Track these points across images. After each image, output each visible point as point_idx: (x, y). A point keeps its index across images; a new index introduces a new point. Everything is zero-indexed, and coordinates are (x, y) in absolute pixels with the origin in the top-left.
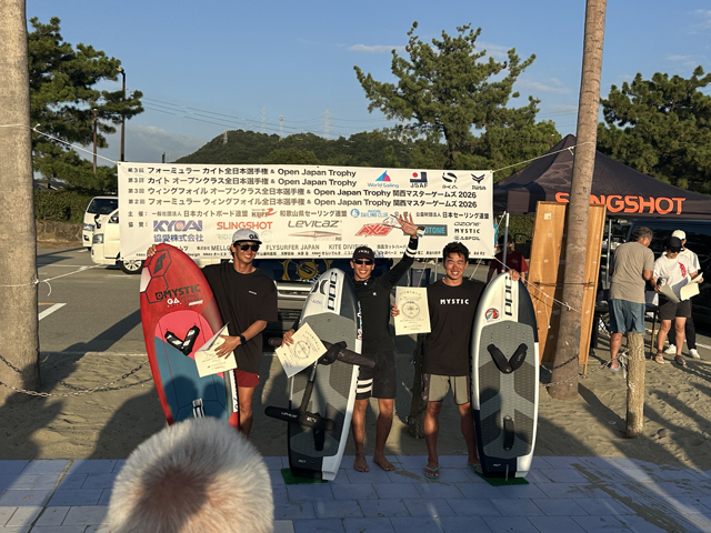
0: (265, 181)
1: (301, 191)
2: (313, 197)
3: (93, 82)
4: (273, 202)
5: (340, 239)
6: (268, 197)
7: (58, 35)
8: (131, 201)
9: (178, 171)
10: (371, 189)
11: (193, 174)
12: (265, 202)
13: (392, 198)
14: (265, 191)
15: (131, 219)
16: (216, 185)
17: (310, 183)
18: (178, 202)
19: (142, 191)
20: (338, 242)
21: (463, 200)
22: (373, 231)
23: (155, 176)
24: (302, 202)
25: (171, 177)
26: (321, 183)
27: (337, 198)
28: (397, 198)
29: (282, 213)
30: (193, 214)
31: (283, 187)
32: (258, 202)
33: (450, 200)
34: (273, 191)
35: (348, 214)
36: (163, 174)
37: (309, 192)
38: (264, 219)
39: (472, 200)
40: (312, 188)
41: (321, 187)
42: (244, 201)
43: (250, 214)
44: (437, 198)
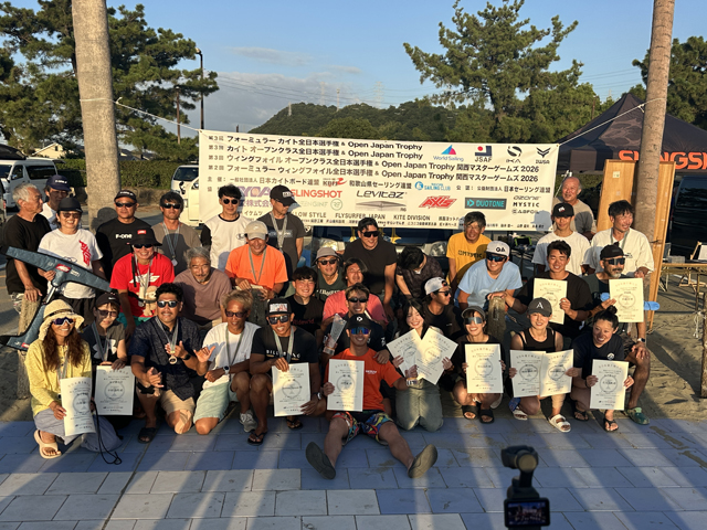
0: (336, 152)
1: (370, 163)
2: (380, 168)
3: (175, 63)
4: (343, 172)
5: (404, 210)
6: (339, 167)
7: (143, 21)
8: (211, 167)
9: (255, 140)
10: (436, 162)
11: (269, 144)
12: (336, 171)
13: (456, 172)
14: (336, 162)
15: (210, 184)
16: (290, 155)
17: (379, 155)
18: (255, 169)
19: (221, 158)
20: (403, 213)
21: (526, 174)
22: (436, 203)
23: (234, 144)
24: (370, 173)
25: (248, 145)
26: (388, 155)
27: (403, 171)
28: (460, 172)
29: (351, 183)
30: (268, 180)
31: (352, 158)
32: (329, 171)
33: (512, 174)
34: (343, 162)
35: (413, 186)
36: (241, 143)
37: (377, 164)
38: (334, 188)
39: (534, 174)
40: (380, 160)
41: (389, 160)
42: (316, 171)
43: (321, 183)
44: (499, 172)
